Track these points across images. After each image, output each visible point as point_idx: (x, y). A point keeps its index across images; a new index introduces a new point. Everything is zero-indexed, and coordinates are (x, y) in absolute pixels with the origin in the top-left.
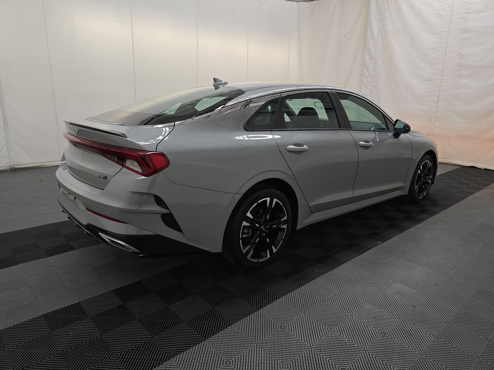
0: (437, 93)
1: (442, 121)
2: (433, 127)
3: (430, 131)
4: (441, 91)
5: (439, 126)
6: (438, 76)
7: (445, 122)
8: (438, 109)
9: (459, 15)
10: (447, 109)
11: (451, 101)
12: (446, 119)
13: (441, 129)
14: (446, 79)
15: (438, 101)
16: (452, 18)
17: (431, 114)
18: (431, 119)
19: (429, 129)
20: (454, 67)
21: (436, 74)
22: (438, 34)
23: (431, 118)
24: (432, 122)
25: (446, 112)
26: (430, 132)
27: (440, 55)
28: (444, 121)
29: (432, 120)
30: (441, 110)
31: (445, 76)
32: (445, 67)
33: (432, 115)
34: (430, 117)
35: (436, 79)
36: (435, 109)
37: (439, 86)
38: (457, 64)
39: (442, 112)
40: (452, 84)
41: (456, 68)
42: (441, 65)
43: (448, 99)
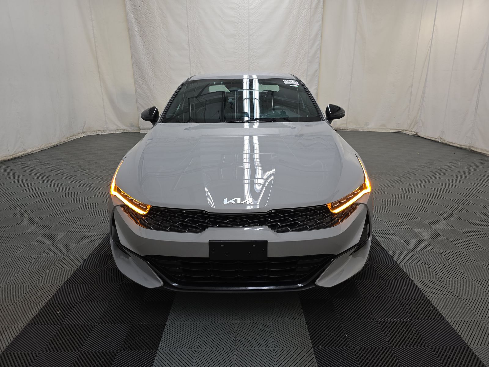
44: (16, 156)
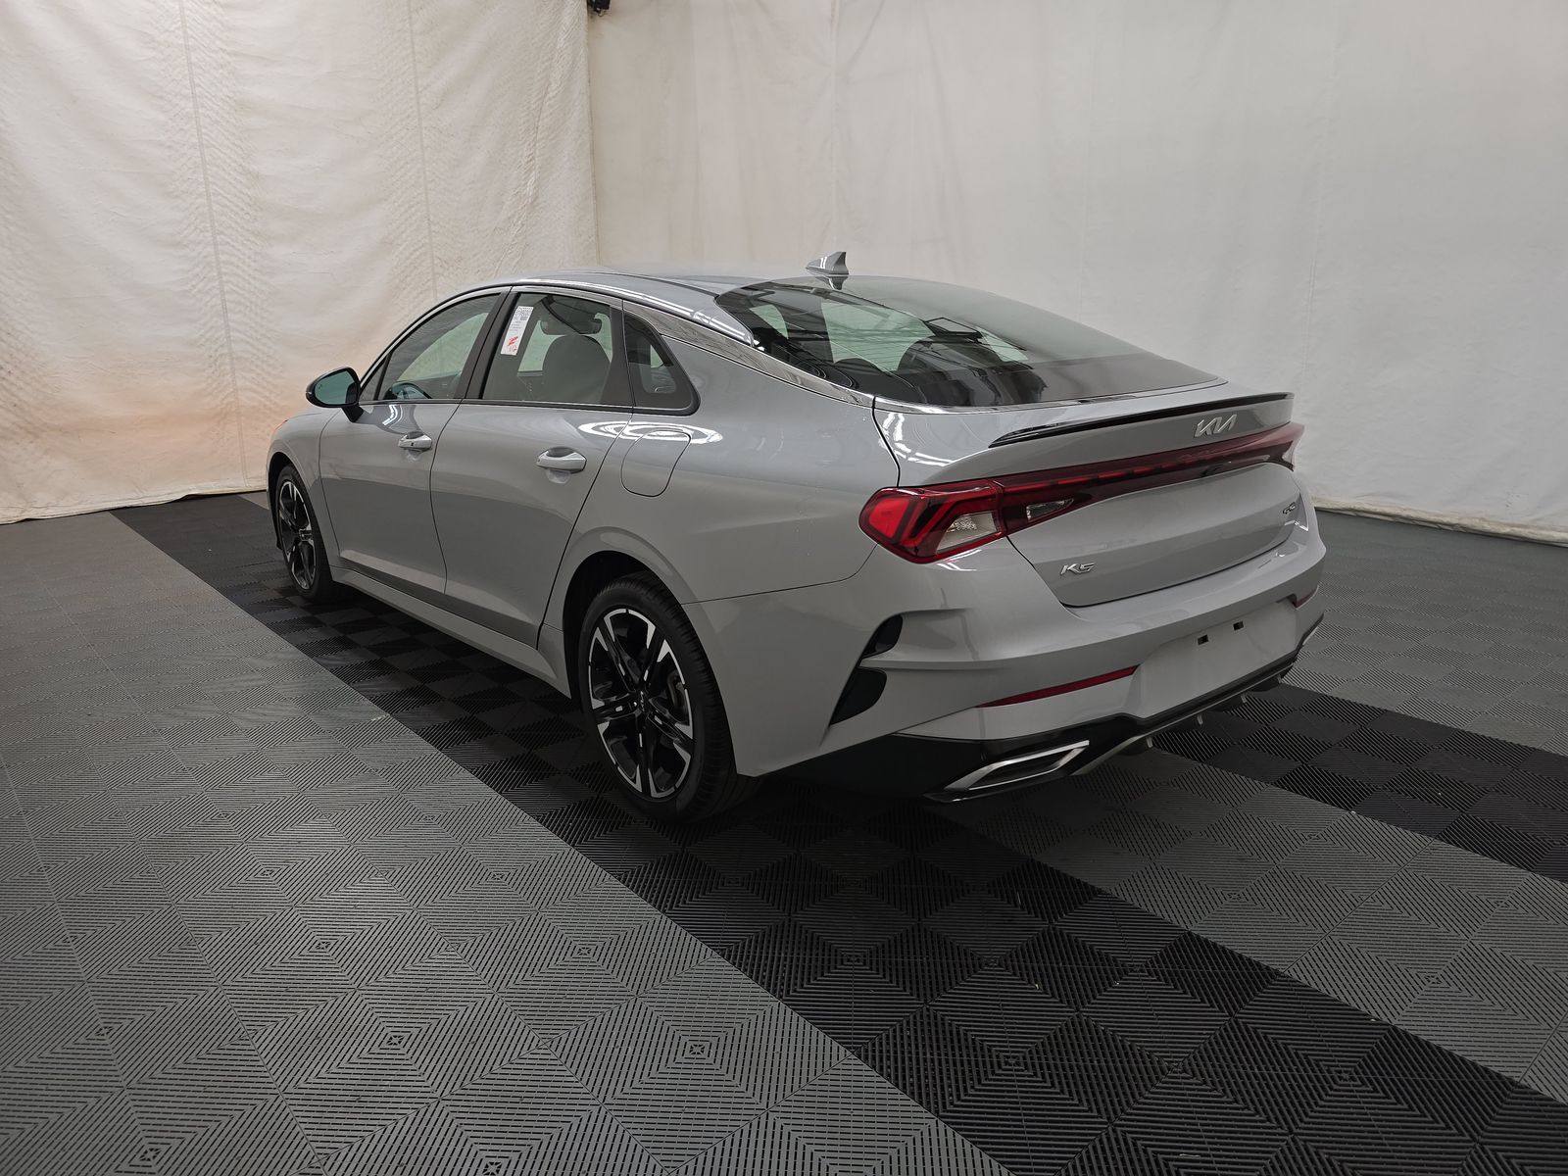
0: (216, 284)
1: (253, 368)
2: (231, 390)
3: (225, 402)
4: (225, 278)
5: (248, 383)
6: (202, 231)
7: (263, 370)
8: (232, 333)
9: (212, 55)
10: (256, 331)
11: (262, 309)
12: (263, 361)
13: (255, 391)
14: (228, 243)
15: (225, 308)
16: (193, 59)
17: (216, 350)
18: (219, 366)
19: (221, 396)
20: (243, 210)
21: (193, 227)
22: (161, 98)
23: (217, 363)
24: (224, 376)
25: (258, 340)
26: (227, 404)
27: (190, 168)
28: (257, 366)
29: (222, 368)
30: (242, 336)
31: (222, 233)
32: (215, 207)
33: (218, 354)
34: (216, 360)
35: (199, 243)
36: (223, 332)
37: (214, 265)
38: (248, 200)
39: (248, 343)
40: (249, 258)
41: (248, 213)
42: (200, 200)
43: (251, 302)
44: (1531, 536)
